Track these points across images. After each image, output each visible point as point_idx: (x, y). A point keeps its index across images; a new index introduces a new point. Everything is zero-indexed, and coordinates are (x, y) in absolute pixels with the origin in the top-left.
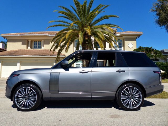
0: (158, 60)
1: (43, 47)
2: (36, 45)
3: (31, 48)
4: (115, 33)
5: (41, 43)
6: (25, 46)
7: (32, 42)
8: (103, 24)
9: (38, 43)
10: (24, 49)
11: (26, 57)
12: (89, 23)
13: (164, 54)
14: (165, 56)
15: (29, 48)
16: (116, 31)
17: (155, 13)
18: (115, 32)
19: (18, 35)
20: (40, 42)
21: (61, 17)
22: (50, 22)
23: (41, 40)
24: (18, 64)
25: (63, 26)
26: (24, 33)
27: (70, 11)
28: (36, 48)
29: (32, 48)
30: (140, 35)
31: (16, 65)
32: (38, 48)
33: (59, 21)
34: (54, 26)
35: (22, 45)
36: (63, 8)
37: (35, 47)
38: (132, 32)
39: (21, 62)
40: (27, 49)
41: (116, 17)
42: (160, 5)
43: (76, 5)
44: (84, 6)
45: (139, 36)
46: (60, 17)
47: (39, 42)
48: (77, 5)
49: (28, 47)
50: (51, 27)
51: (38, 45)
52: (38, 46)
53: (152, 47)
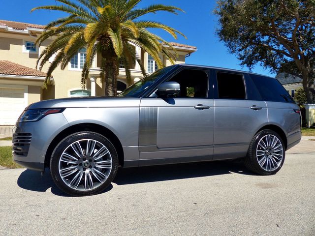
30: (193, 51)
45: (190, 52)
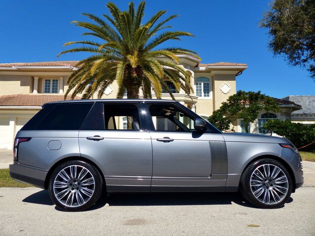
0: (275, 117)
1: (61, 91)
2: (49, 86)
3: (39, 92)
4: (197, 66)
5: (58, 82)
6: (28, 88)
7: (40, 80)
8: (167, 48)
9: (53, 83)
10: (24, 94)
11: (26, 110)
12: (139, 45)
13: (283, 106)
14: (287, 108)
15: (35, 92)
16: (198, 62)
17: (268, 30)
18: (196, 64)
19: (13, 67)
20: (57, 80)
21: (89, 34)
22: (66, 44)
23: (59, 77)
24: (10, 122)
25: (90, 51)
26: (25, 63)
27: (103, 24)
28: (49, 92)
29: (41, 93)
30: (244, 69)
31: (8, 124)
32: (53, 92)
33: (83, 43)
34: (71, 51)
35: (21, 85)
36: (92, 17)
37: (47, 91)
38: (228, 64)
39: (17, 118)
40: (31, 94)
41: (187, 35)
42: (276, 16)
43: (111, 12)
44: (125, 14)
45: (241, 71)
46: (86, 34)
47: (53, 80)
48: (115, 12)
49: (32, 90)
50: (68, 53)
51: (53, 86)
52: (53, 89)
53: (260, 92)
